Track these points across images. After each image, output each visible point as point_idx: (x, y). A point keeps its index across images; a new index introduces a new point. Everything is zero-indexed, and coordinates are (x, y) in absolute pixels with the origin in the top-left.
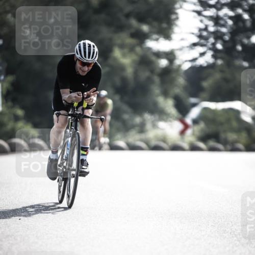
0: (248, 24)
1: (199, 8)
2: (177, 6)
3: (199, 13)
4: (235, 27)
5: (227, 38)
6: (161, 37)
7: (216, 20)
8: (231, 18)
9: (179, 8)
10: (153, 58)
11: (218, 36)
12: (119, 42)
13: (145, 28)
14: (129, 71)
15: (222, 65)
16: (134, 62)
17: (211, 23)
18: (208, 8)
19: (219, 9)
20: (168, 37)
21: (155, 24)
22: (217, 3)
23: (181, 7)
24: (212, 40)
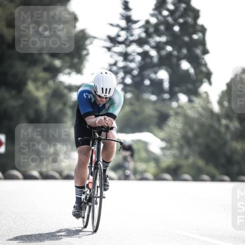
0: (156, 60)
1: (109, 44)
2: (88, 42)
3: (109, 49)
4: (143, 63)
5: (135, 72)
6: (73, 71)
7: (126, 56)
8: (139, 54)
9: (89, 44)
10: (66, 91)
11: (127, 71)
12: (33, 75)
13: (58, 63)
14: (43, 104)
15: (131, 98)
16: (46, 94)
17: (121, 59)
18: (117, 45)
19: (128, 46)
20: (79, 71)
21: (67, 59)
22: (126, 39)
23: (91, 43)
24: (121, 74)
